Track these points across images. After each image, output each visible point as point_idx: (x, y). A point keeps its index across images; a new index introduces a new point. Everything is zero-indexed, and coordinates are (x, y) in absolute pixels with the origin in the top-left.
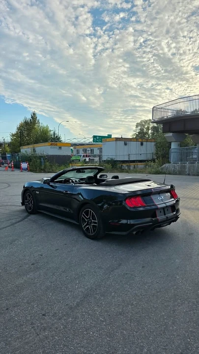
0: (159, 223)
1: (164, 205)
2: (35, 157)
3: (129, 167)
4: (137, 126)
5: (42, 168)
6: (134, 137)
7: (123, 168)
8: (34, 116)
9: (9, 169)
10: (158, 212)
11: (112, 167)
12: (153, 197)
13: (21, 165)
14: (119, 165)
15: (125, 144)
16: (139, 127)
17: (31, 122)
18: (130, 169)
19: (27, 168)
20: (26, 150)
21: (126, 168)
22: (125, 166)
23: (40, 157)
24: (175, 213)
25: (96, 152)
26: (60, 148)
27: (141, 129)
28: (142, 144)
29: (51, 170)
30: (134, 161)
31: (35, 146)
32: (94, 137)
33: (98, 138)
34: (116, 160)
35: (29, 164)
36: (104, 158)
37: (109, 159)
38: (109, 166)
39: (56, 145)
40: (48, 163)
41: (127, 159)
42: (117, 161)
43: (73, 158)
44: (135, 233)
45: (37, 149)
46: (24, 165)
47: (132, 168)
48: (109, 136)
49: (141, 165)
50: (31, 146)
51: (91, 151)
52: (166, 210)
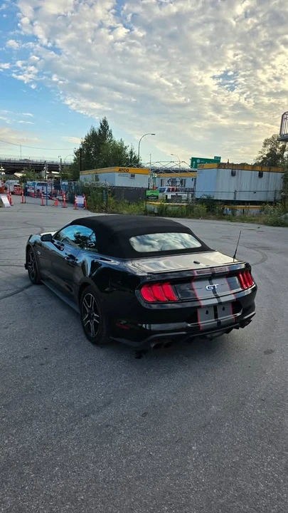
0: (203, 331)
1: (215, 301)
2: (95, 189)
3: (233, 211)
4: (265, 144)
5: (104, 205)
6: (260, 161)
7: (225, 212)
8: (104, 126)
9: (59, 203)
10: (201, 313)
11: (207, 211)
12: (195, 285)
13: (75, 199)
14: (219, 208)
15: (233, 174)
16: (269, 147)
17: (100, 134)
18: (233, 215)
19: (84, 205)
20: (86, 177)
21: (230, 213)
22: (227, 209)
23: (102, 189)
24: (238, 314)
25: (189, 184)
26: (133, 176)
27: (271, 150)
28: (261, 175)
29: (114, 210)
30: (243, 203)
31: (99, 172)
32: (193, 159)
33: (198, 161)
34: (215, 198)
35: (86, 199)
36: (198, 196)
37: (205, 197)
38: (203, 208)
39: (128, 171)
40: (111, 199)
41: (231, 198)
42: (217, 200)
43: (148, 193)
44: (153, 345)
45: (100, 176)
46: (80, 200)
47: (238, 213)
48: (217, 160)
49: (254, 210)
50: (92, 172)
51: (181, 182)
52: (219, 310)
